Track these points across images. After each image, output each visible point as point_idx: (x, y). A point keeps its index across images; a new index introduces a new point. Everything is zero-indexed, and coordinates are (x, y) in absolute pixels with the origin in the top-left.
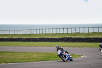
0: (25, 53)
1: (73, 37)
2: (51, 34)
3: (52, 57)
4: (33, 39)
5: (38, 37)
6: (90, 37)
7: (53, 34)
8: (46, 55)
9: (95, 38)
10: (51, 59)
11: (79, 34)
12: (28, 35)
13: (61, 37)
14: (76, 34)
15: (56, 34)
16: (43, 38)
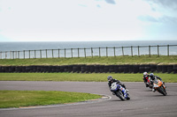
0: (5, 92)
1: (88, 64)
2: (50, 59)
3: (51, 99)
4: (18, 67)
5: (28, 65)
6: (118, 63)
7: (54, 59)
8: (41, 96)
9: (125, 66)
10: (51, 102)
11: (99, 58)
12: (10, 60)
13: (67, 64)
14: (93, 59)
15: (59, 59)
16: (36, 66)
